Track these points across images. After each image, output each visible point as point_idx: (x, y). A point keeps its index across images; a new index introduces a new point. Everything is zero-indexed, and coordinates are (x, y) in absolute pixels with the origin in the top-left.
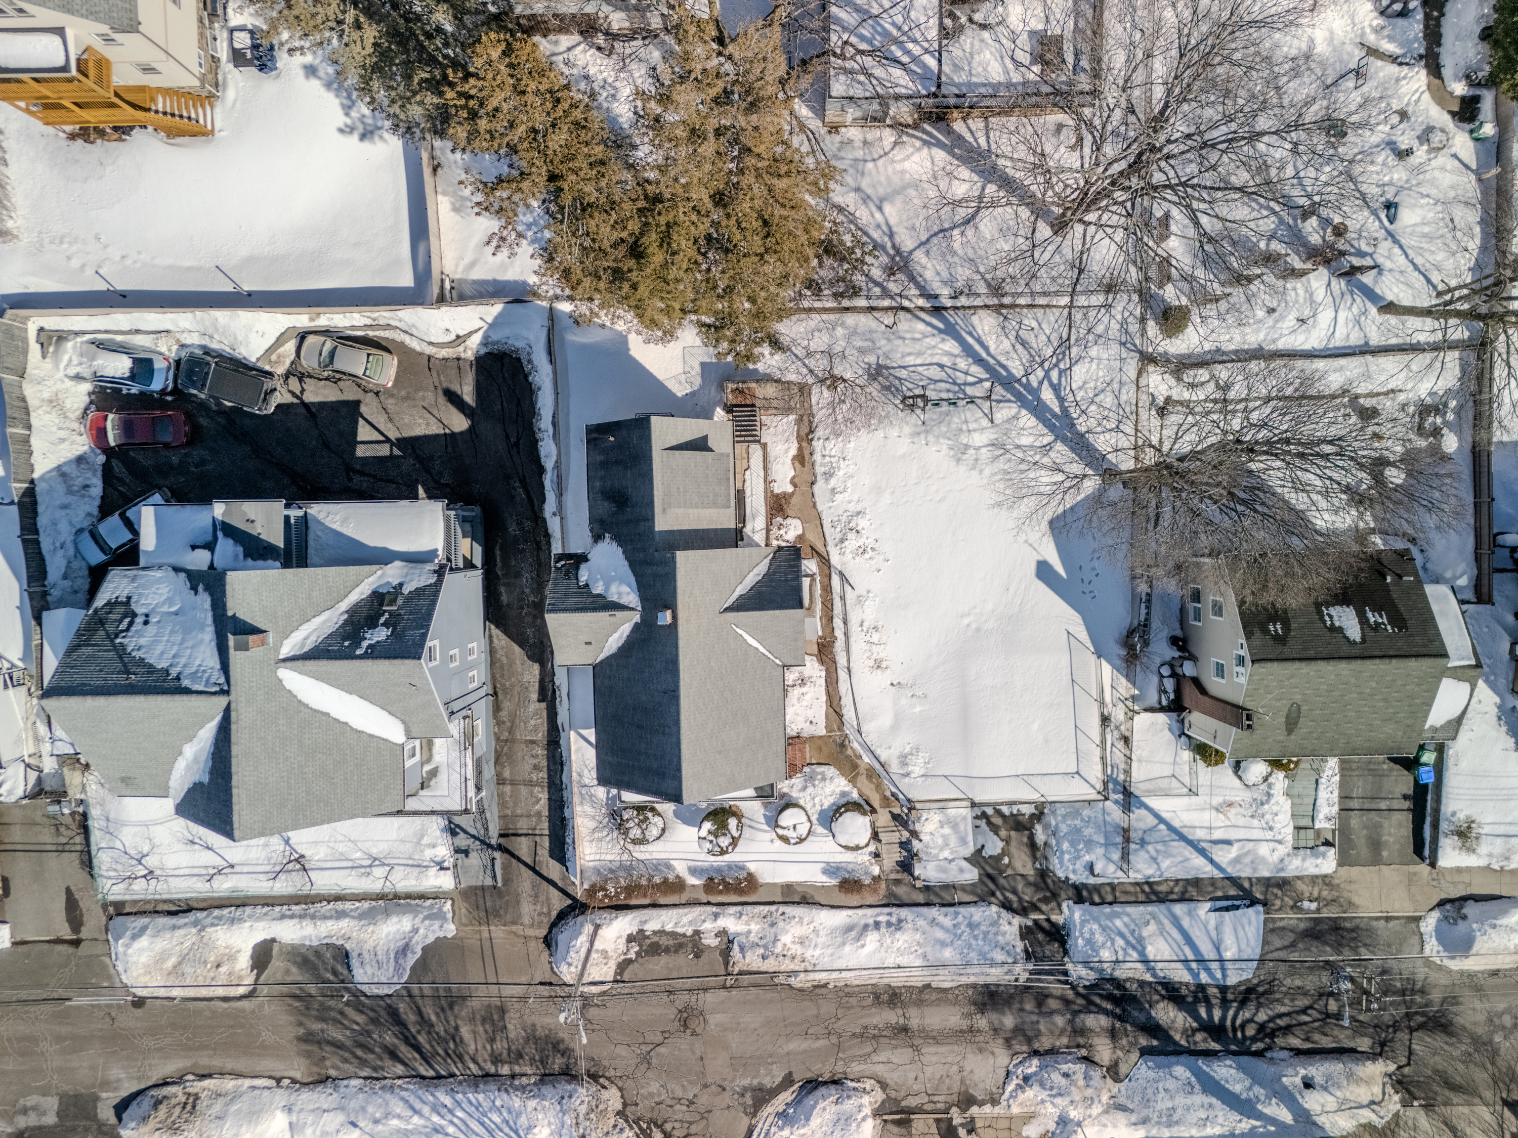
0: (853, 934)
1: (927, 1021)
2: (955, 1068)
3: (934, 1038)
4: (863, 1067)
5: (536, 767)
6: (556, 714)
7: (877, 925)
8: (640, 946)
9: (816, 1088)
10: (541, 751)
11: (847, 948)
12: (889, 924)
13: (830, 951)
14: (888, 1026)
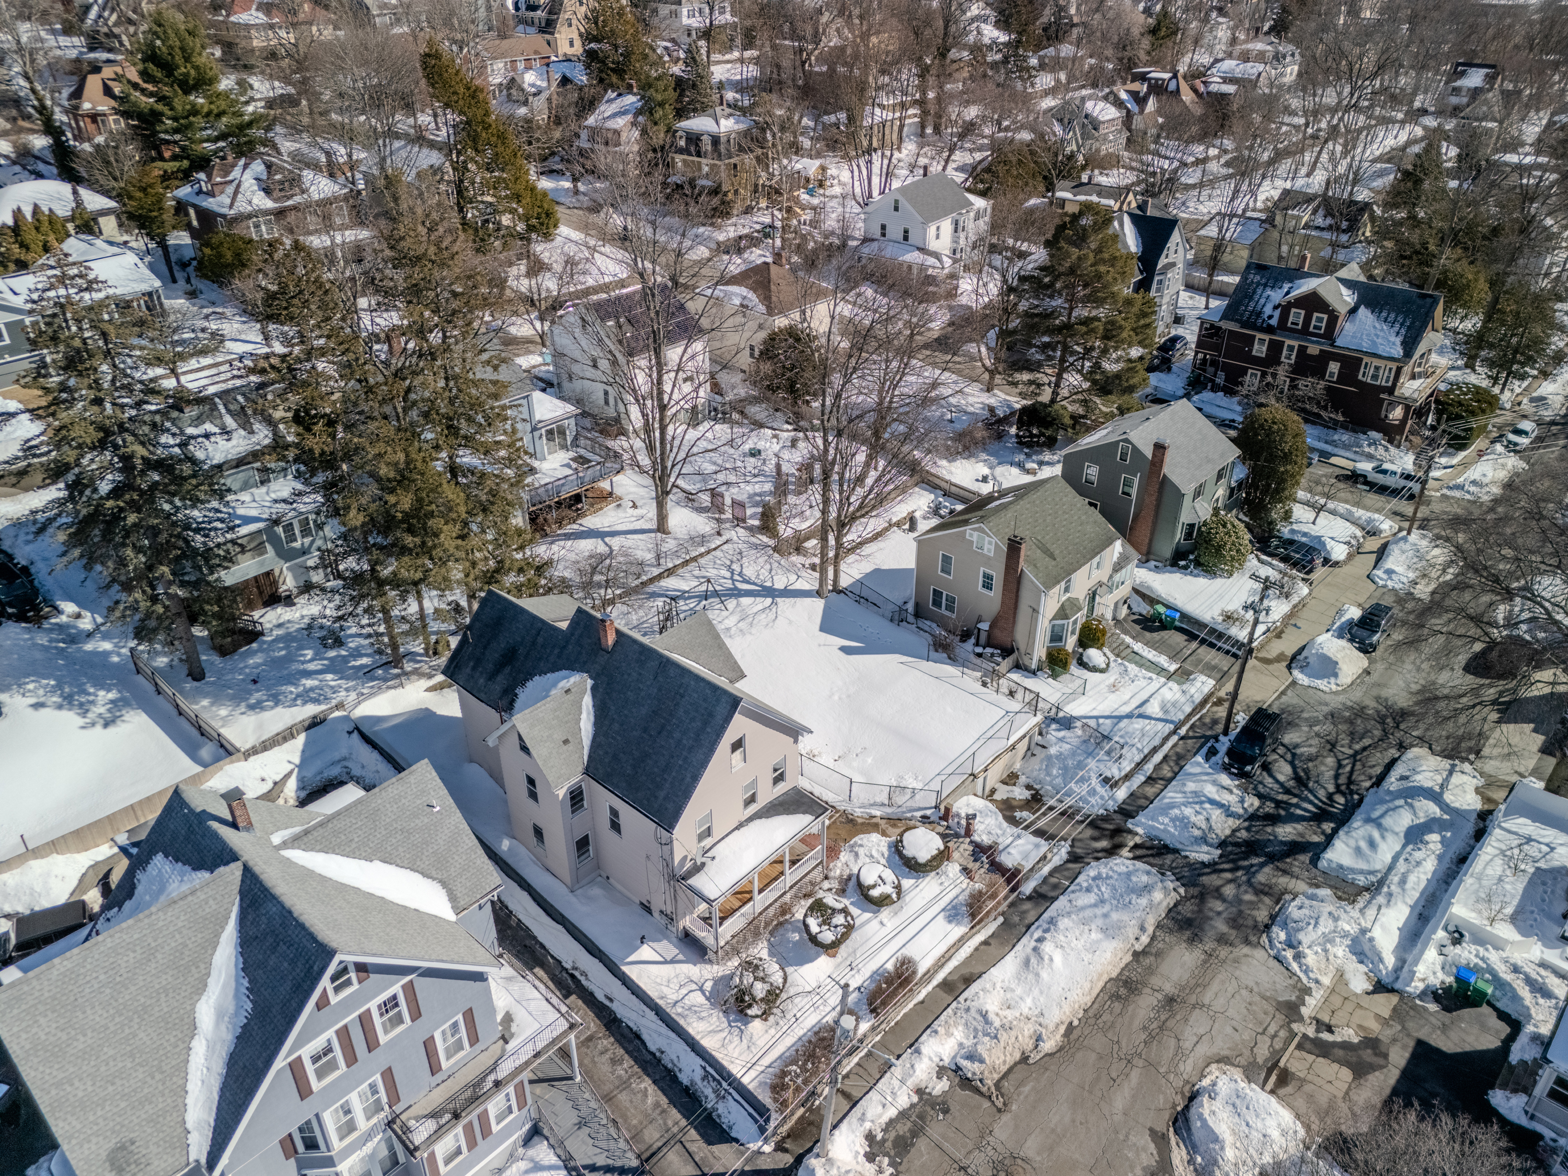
0: (1033, 961)
1: (1175, 977)
2: (1244, 992)
3: (1197, 985)
4: (1190, 1062)
5: (614, 1062)
6: (592, 994)
7: (1040, 940)
8: (886, 1154)
9: (1187, 1120)
10: (607, 1042)
11: (1044, 975)
12: (1047, 931)
13: (1036, 992)
14: (1159, 1009)
